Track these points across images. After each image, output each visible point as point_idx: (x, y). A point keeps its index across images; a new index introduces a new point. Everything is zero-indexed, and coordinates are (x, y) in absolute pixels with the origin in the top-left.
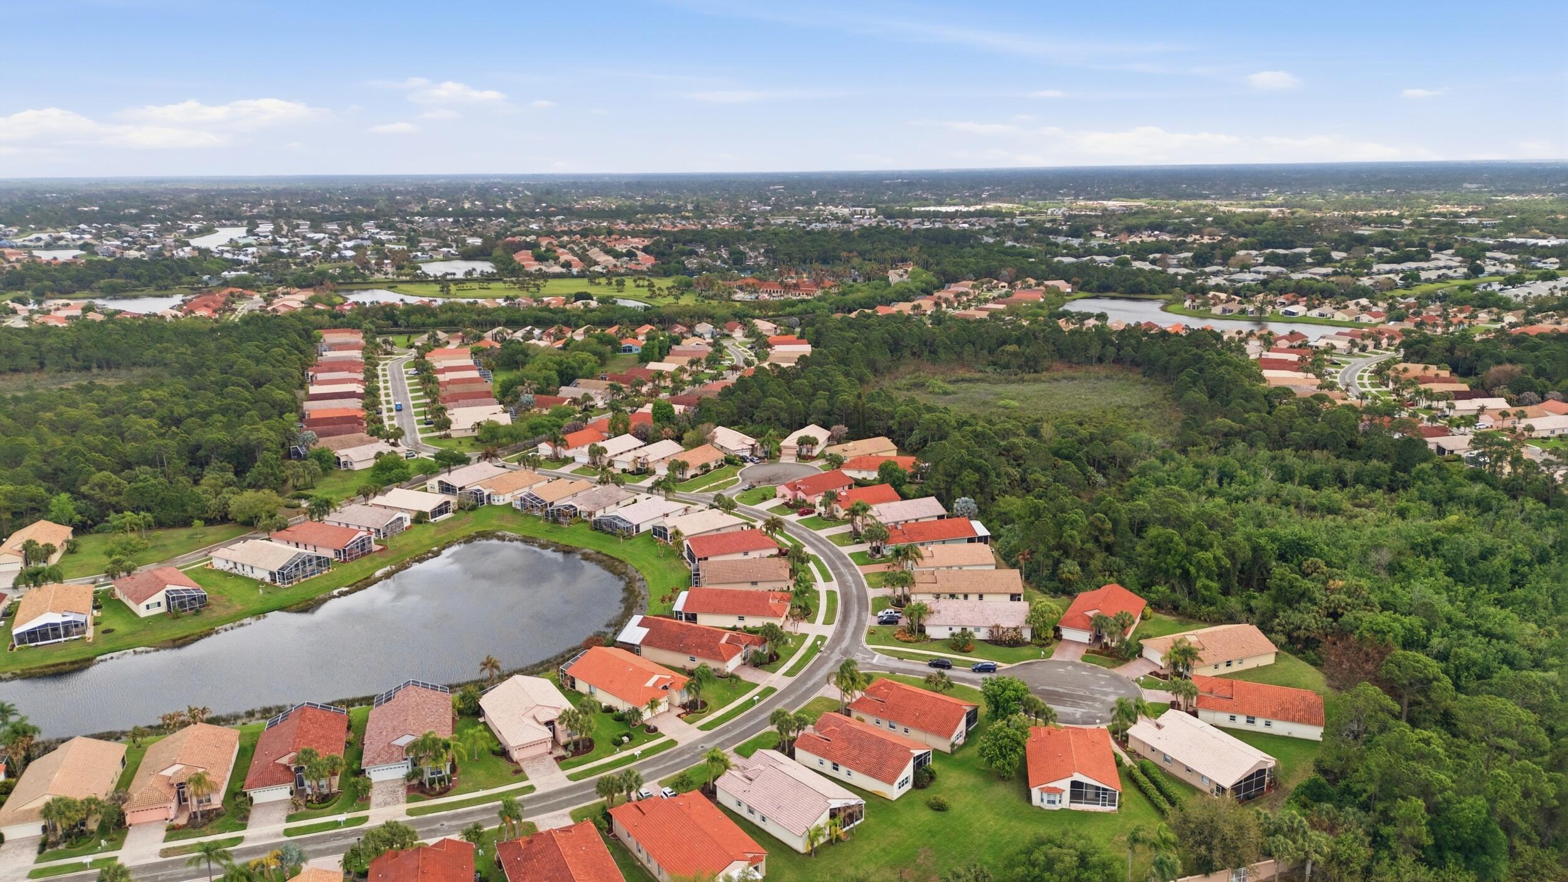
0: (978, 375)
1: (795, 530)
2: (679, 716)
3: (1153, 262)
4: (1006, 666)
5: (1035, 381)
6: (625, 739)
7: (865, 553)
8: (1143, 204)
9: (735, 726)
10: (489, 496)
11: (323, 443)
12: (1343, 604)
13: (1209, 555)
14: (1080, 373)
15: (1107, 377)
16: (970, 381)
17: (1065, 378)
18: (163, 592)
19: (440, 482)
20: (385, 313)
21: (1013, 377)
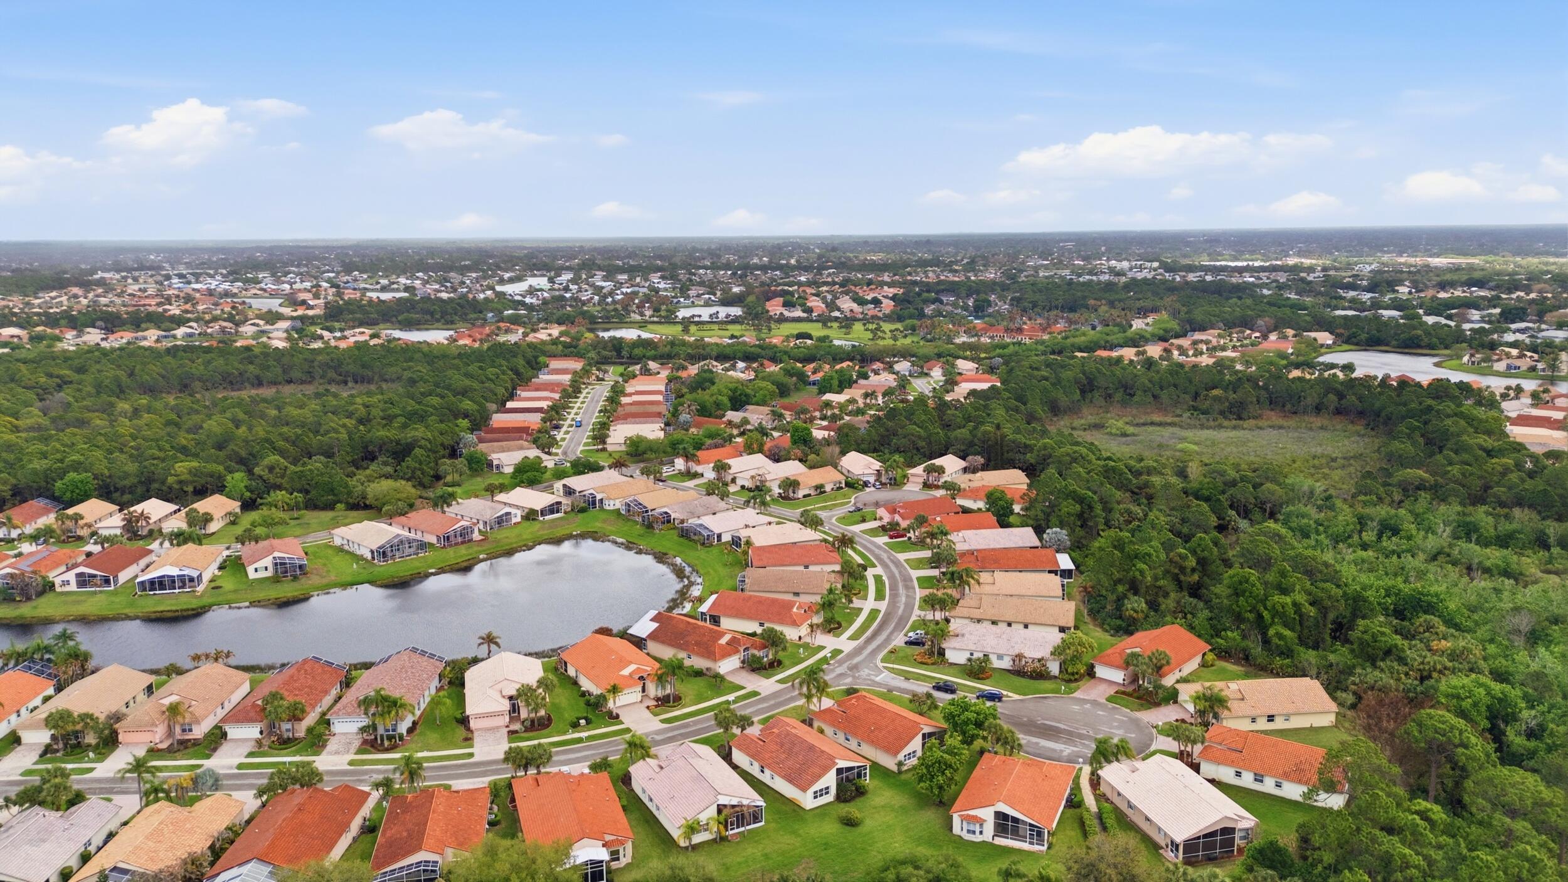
0: (1169, 419)
1: (877, 551)
2: (648, 707)
3: (1449, 317)
4: (1016, 697)
5: (1235, 428)
6: (583, 722)
7: (935, 577)
8: (1477, 261)
9: (695, 723)
10: (601, 500)
11: (482, 447)
12: (1439, 667)
13: (1288, 600)
14: (1292, 422)
15: (1322, 428)
16: (1160, 424)
17: (1271, 427)
18: (271, 557)
19: (565, 486)
20: (614, 346)
21: (1212, 423)
